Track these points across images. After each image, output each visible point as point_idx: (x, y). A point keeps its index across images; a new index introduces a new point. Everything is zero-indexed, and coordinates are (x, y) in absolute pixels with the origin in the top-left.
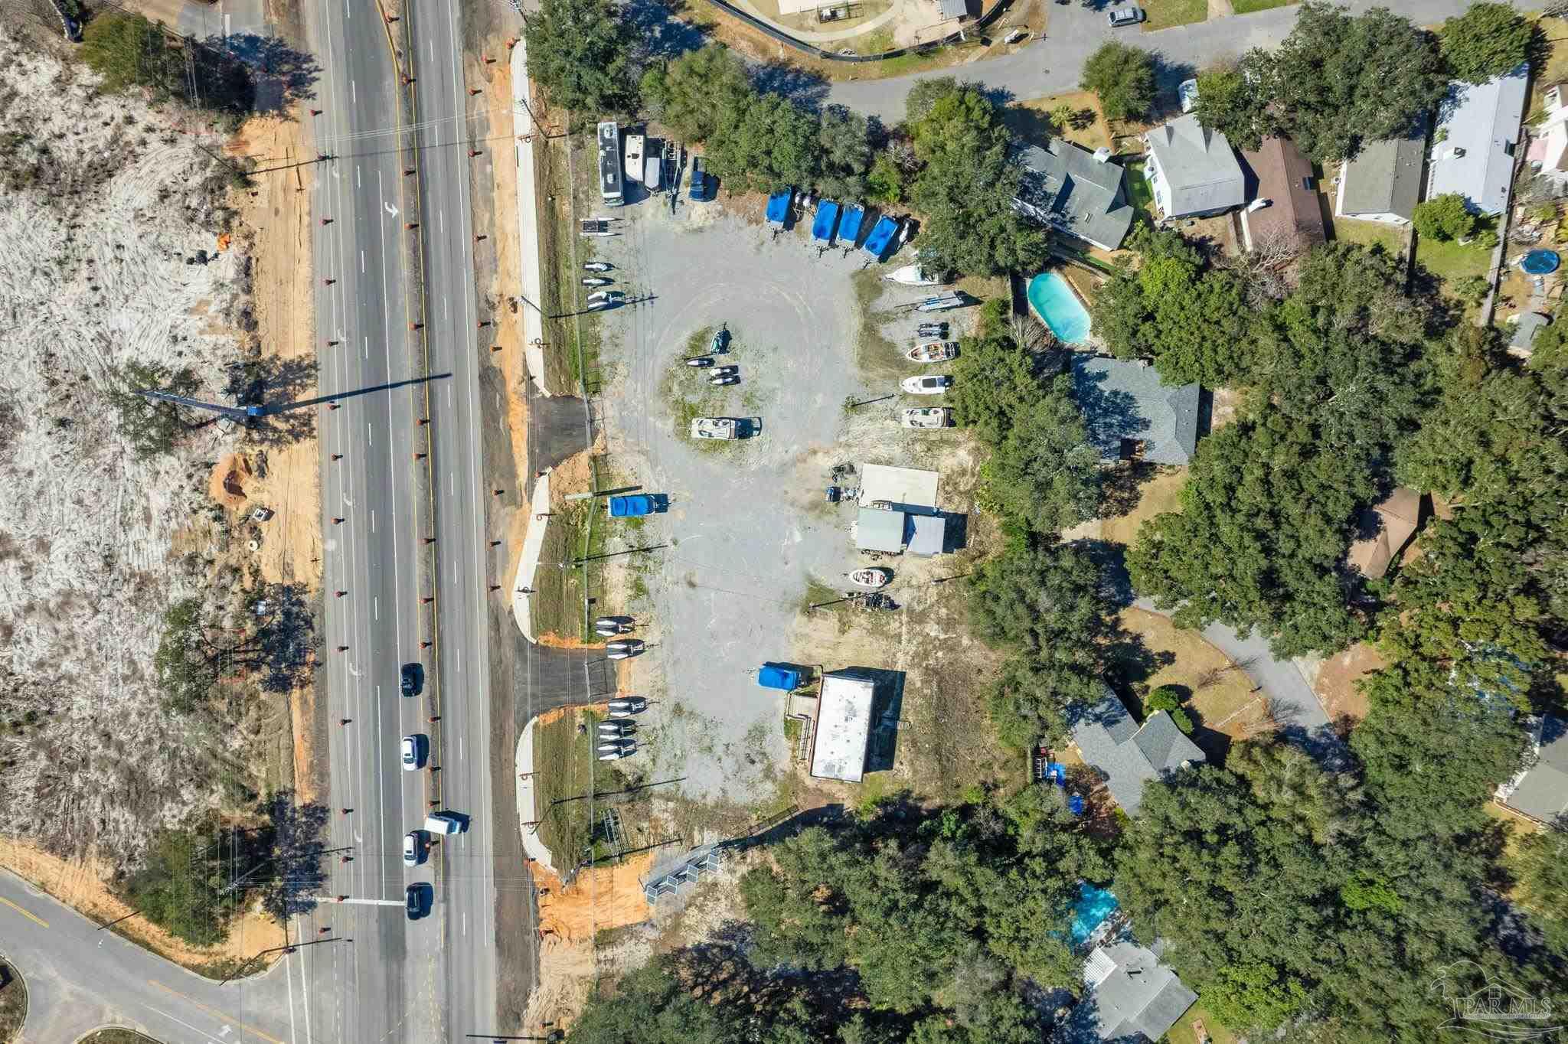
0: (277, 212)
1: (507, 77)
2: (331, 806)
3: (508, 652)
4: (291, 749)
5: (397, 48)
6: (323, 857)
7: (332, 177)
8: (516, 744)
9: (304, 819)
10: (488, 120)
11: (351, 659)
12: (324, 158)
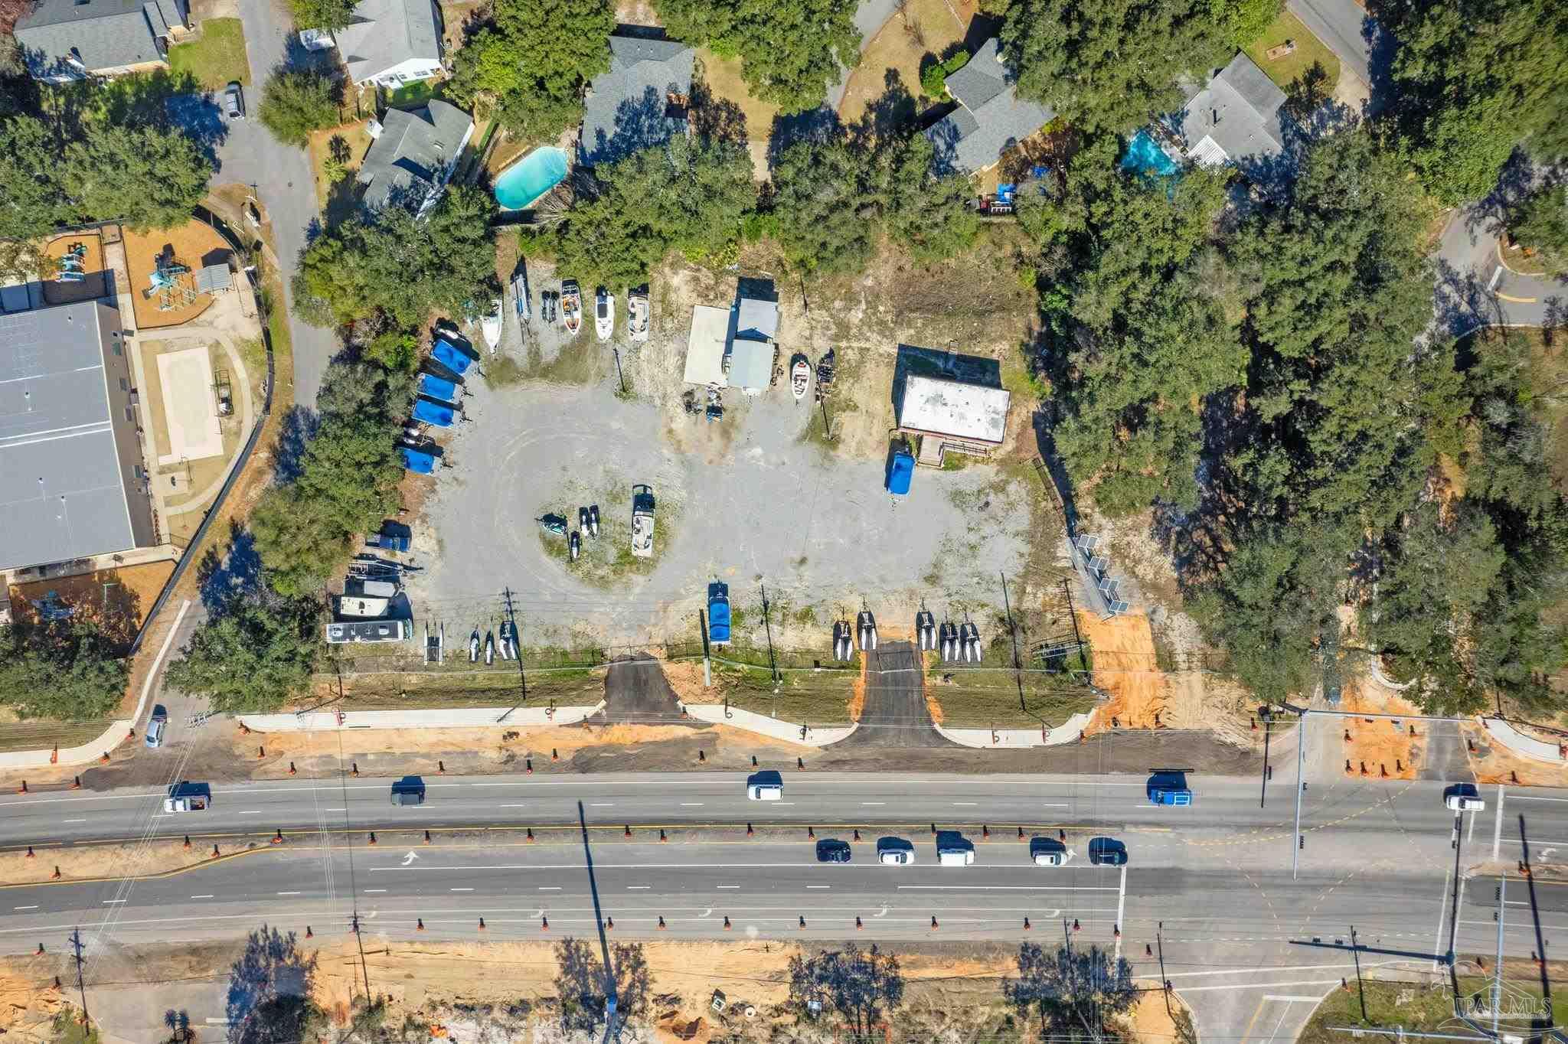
0: (409, 976)
1: (278, 736)
2: (1022, 941)
3: (865, 752)
4: (961, 980)
5: (246, 848)
6: (1074, 951)
7: (375, 918)
8: (963, 747)
9: (1034, 969)
10: (321, 757)
11: (870, 914)
12: (356, 926)
